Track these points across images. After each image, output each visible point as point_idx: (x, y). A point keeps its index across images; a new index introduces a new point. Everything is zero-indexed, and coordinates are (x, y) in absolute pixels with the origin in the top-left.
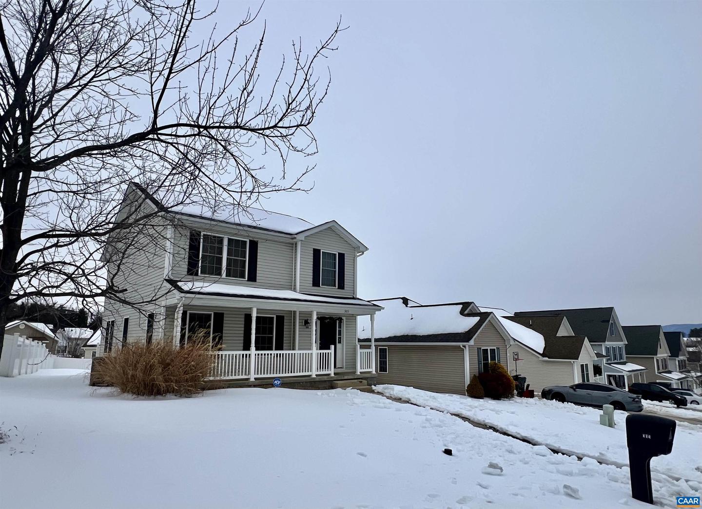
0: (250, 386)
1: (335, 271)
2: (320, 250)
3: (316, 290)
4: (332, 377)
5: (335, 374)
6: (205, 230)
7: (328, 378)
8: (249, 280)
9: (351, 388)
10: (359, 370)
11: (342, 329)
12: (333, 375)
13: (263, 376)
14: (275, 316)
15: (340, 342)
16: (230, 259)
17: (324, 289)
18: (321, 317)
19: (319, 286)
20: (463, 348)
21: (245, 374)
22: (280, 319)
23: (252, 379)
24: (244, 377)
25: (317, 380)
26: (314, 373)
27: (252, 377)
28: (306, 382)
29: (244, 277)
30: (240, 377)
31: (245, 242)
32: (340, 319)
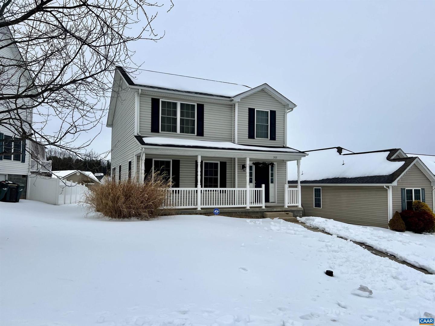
0: (197, 214)
1: (268, 126)
2: (254, 109)
3: (251, 141)
4: (263, 209)
5: (265, 207)
6: (163, 97)
7: (260, 210)
8: (198, 135)
9: (278, 218)
10: (286, 205)
11: (274, 172)
12: (264, 207)
13: (207, 206)
14: (219, 162)
15: (272, 182)
16: (183, 119)
17: (257, 140)
18: (256, 163)
19: (254, 138)
20: (387, 188)
21: (194, 205)
22: (223, 165)
23: (199, 209)
24: (193, 207)
25: (251, 211)
26: (248, 206)
27: (199, 207)
28: (241, 212)
29: (194, 133)
30: (190, 207)
31: (194, 106)
32: (272, 165)
